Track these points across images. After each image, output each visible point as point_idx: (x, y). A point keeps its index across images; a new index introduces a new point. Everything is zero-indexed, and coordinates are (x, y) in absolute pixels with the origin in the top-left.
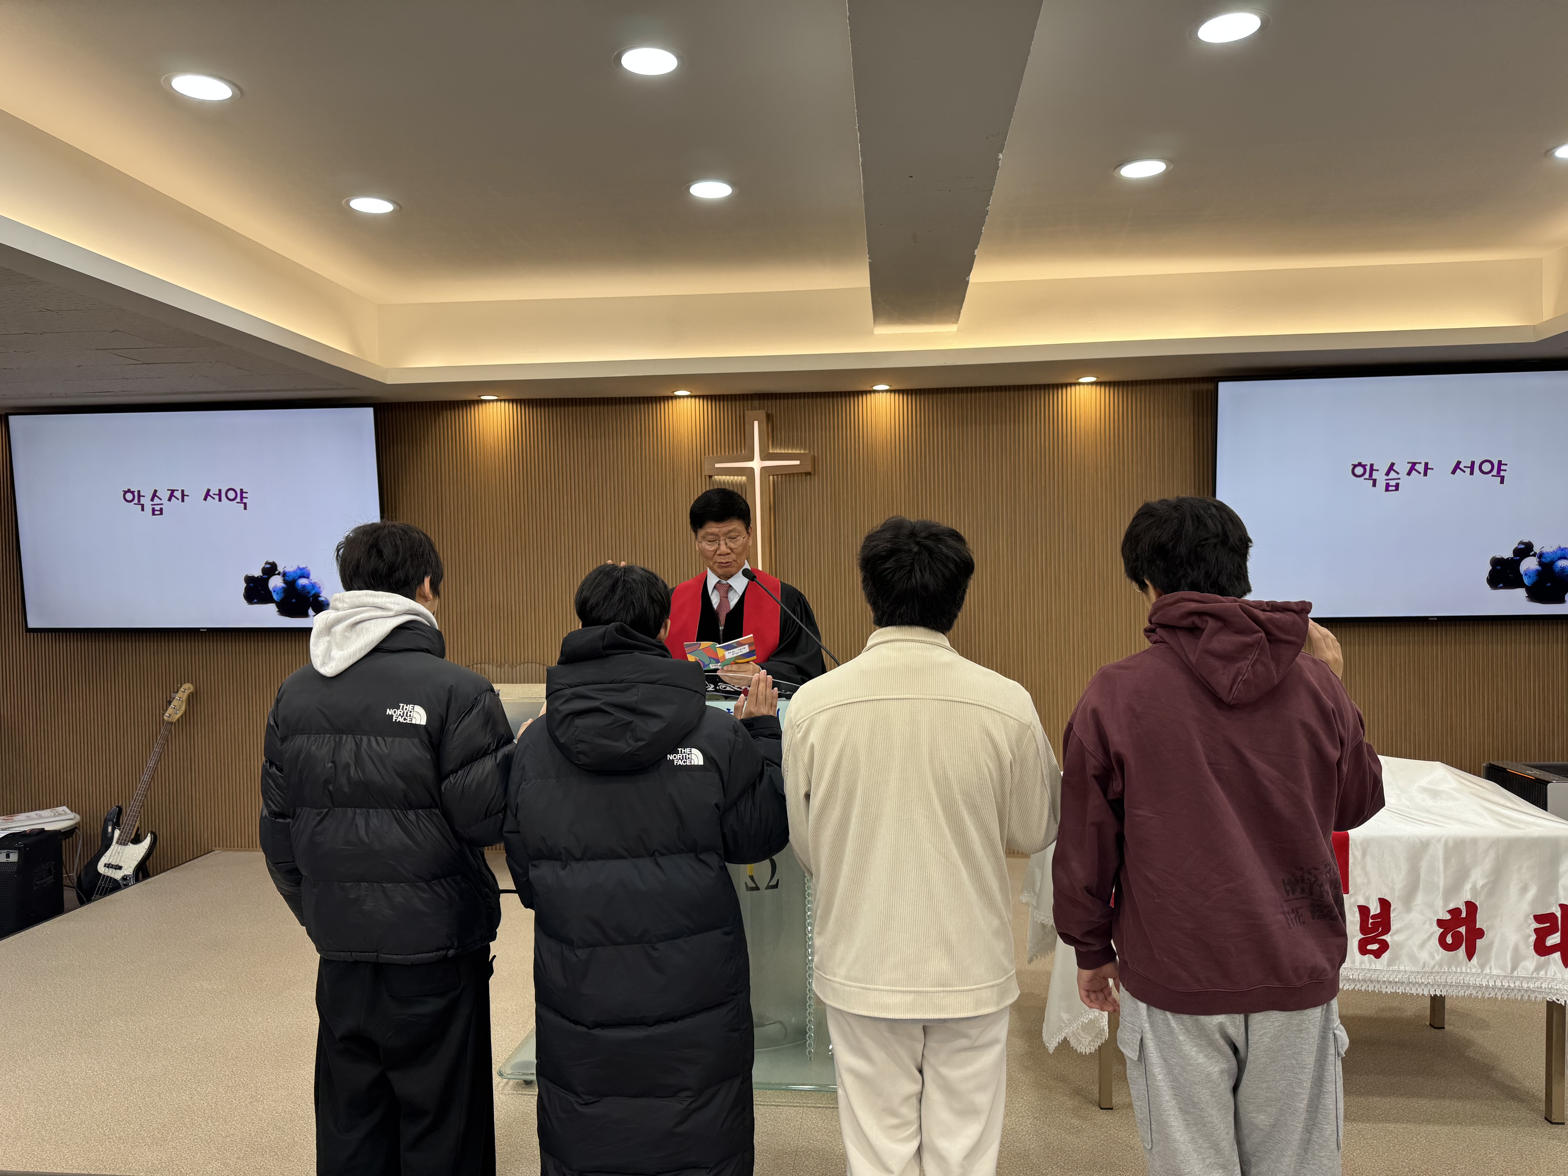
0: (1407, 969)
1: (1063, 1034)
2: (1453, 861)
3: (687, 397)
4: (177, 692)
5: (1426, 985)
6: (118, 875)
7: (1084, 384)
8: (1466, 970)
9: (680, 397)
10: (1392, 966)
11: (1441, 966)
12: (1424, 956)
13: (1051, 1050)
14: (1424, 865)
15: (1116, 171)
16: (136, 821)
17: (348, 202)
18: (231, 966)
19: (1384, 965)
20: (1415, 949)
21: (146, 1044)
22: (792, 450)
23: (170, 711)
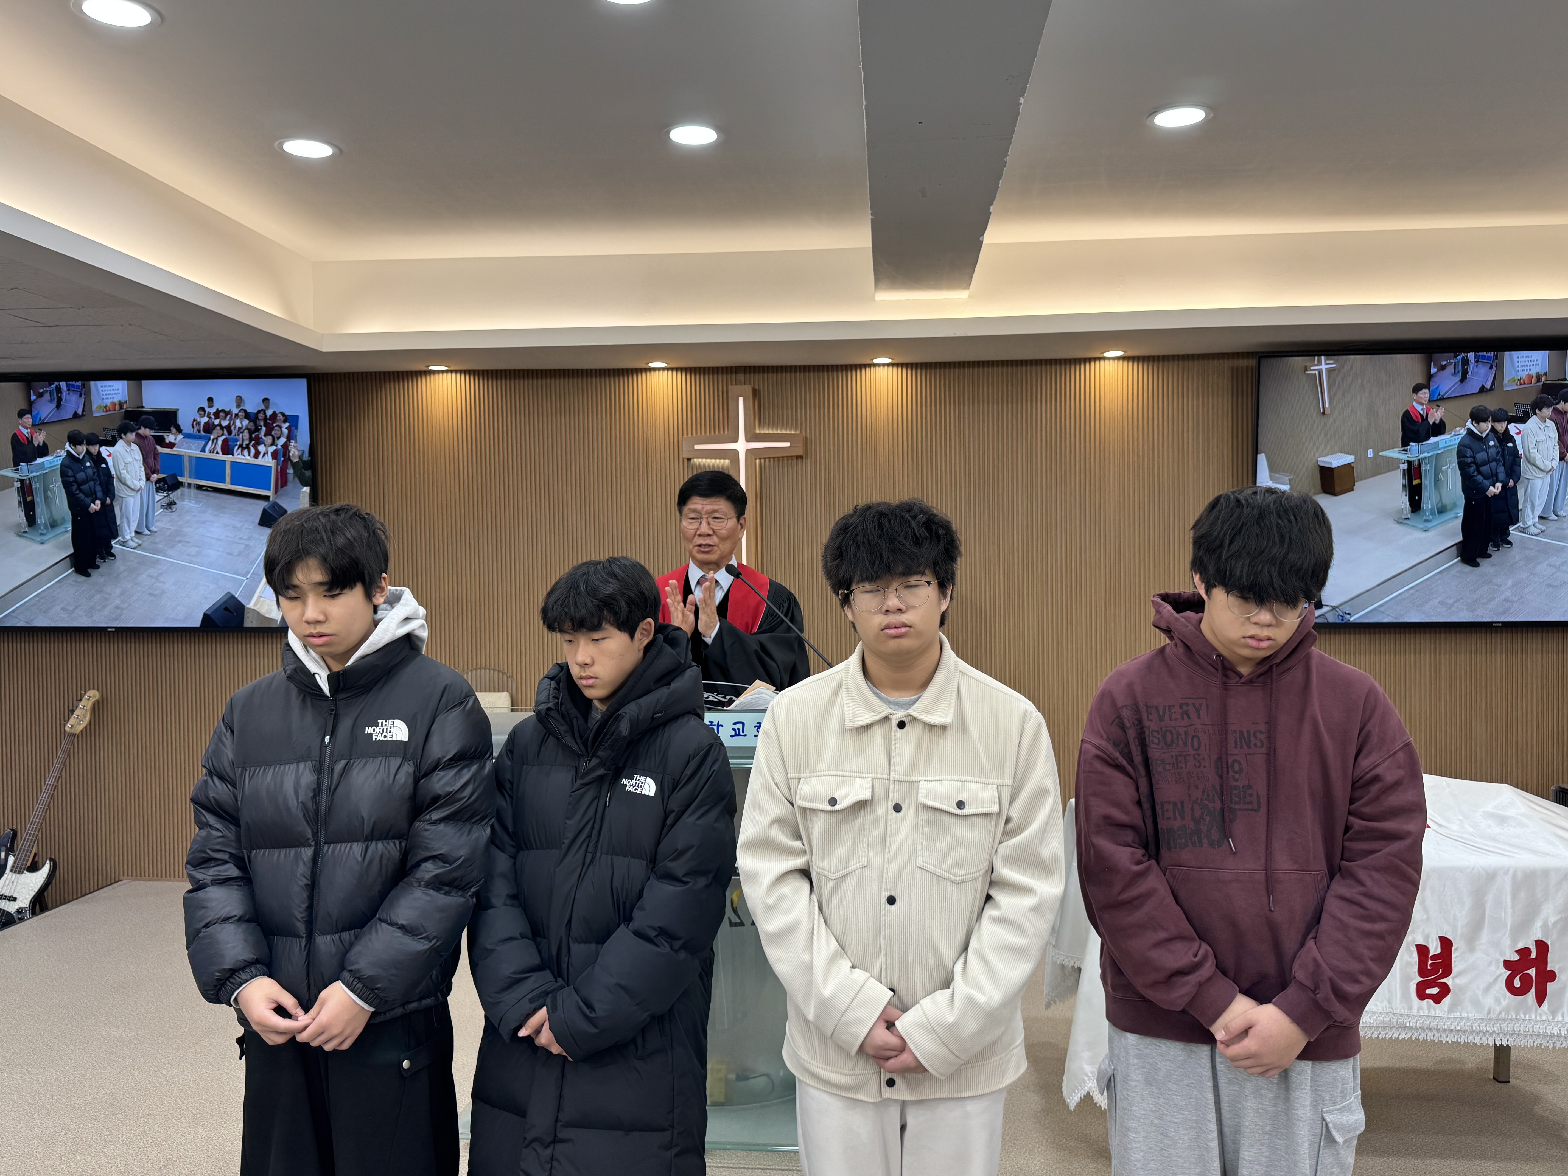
0: (1470, 1016)
1: (1086, 1088)
2: (1522, 895)
3: (663, 369)
4: (81, 700)
5: (1491, 1034)
6: (11, 908)
7: (1109, 358)
8: (1536, 1017)
9: (655, 369)
10: (1454, 1012)
11: (1507, 1013)
12: (1488, 1001)
13: (1072, 1107)
14: (1490, 900)
15: (1149, 119)
16: (33, 846)
17: (281, 145)
18: (143, 1011)
19: (1445, 1012)
20: (1480, 993)
21: (45, 1100)
22: (781, 430)
23: (72, 721)
